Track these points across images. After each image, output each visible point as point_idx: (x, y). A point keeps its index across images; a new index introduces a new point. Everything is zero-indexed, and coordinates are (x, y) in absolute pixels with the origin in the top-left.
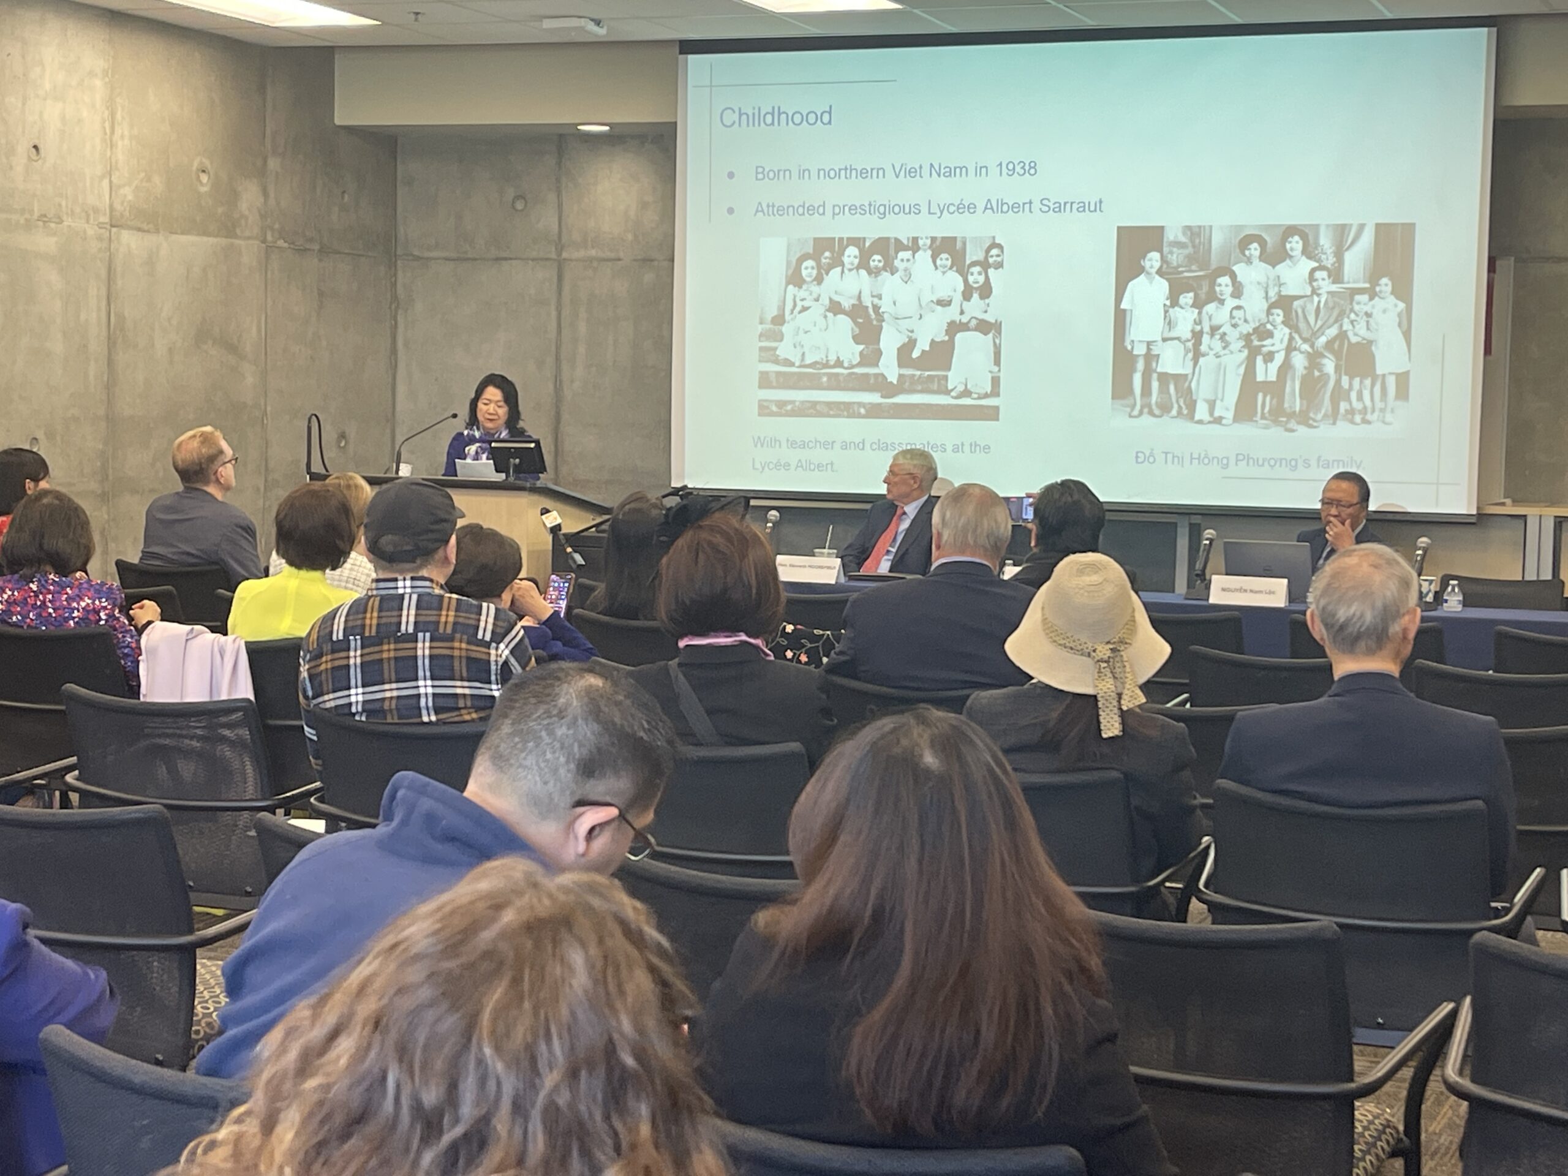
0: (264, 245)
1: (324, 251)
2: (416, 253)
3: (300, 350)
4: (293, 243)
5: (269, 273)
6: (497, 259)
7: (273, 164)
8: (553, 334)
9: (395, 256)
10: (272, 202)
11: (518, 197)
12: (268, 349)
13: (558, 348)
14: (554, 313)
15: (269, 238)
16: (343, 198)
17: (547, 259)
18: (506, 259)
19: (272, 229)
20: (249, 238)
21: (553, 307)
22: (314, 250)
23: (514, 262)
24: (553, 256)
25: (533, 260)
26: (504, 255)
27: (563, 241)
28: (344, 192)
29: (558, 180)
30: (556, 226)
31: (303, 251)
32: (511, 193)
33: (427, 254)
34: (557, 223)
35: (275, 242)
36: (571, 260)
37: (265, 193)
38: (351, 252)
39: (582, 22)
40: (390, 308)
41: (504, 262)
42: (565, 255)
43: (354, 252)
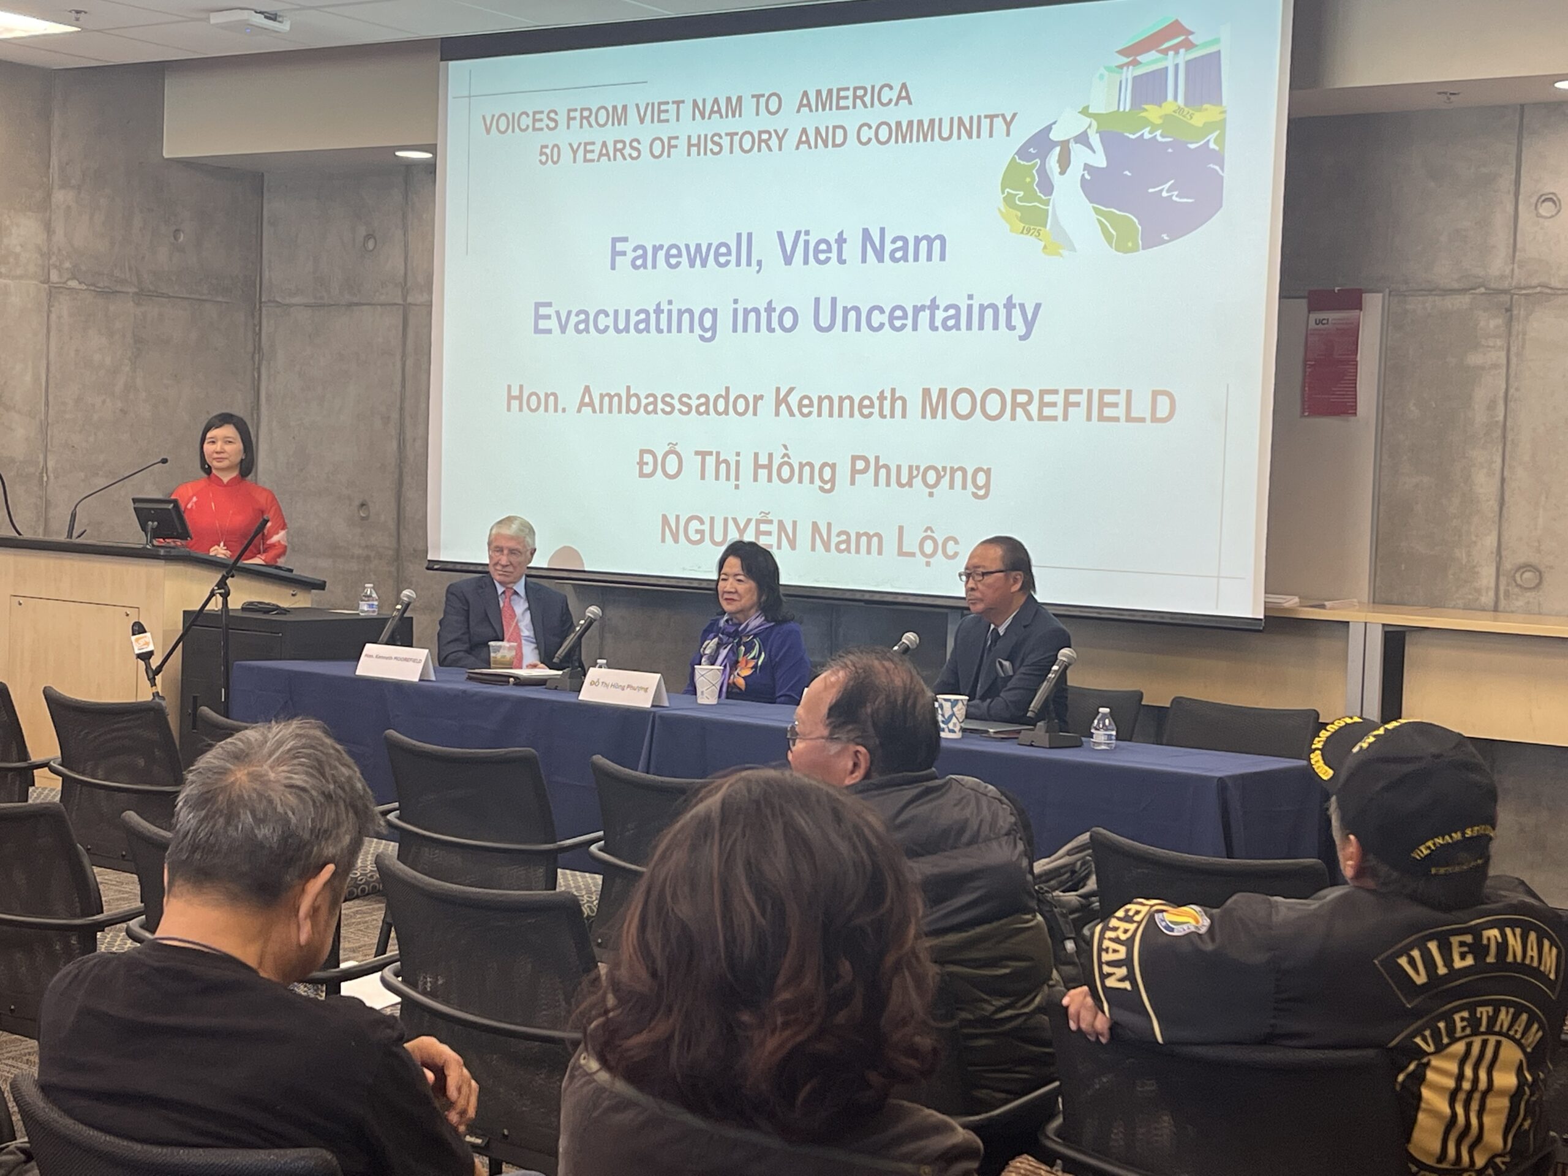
0: (46, 286)
1: (143, 295)
2: (279, 300)
3: (104, 402)
4: (93, 285)
5: (53, 317)
6: (350, 305)
7: (60, 197)
8: (397, 388)
9: (261, 302)
10: (59, 237)
11: (368, 237)
12: (51, 398)
13: (402, 401)
14: (399, 365)
15: (54, 276)
16: (176, 238)
17: (396, 304)
18: (357, 304)
19: (59, 268)
20: (21, 277)
21: (398, 357)
22: (127, 293)
23: (365, 307)
24: (401, 302)
25: (382, 305)
26: (355, 300)
27: (409, 284)
28: (177, 231)
29: (404, 217)
30: (402, 267)
31: (109, 294)
32: (362, 231)
33: (287, 301)
34: (403, 263)
35: (65, 283)
36: (416, 305)
37: (49, 229)
38: (188, 296)
39: (245, 15)
40: (253, 357)
41: (355, 308)
42: (410, 300)
43: (193, 296)
